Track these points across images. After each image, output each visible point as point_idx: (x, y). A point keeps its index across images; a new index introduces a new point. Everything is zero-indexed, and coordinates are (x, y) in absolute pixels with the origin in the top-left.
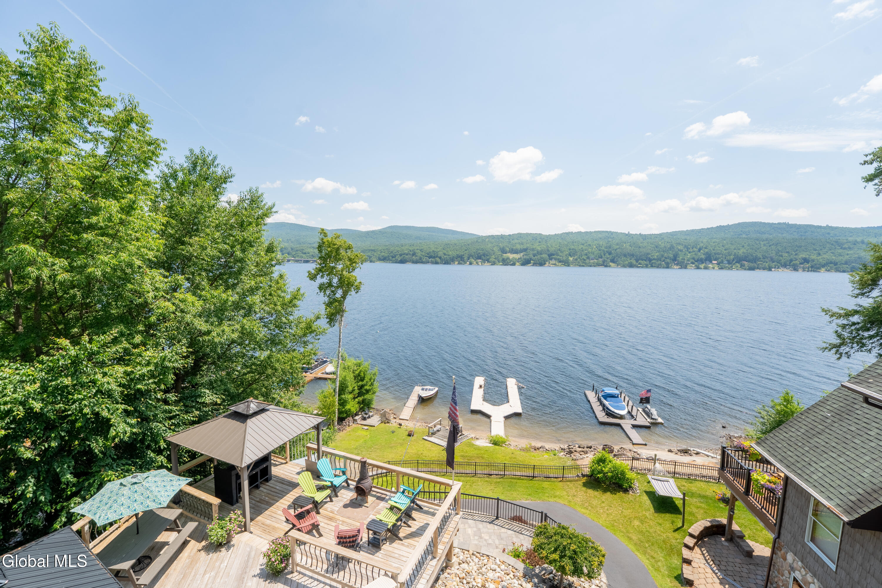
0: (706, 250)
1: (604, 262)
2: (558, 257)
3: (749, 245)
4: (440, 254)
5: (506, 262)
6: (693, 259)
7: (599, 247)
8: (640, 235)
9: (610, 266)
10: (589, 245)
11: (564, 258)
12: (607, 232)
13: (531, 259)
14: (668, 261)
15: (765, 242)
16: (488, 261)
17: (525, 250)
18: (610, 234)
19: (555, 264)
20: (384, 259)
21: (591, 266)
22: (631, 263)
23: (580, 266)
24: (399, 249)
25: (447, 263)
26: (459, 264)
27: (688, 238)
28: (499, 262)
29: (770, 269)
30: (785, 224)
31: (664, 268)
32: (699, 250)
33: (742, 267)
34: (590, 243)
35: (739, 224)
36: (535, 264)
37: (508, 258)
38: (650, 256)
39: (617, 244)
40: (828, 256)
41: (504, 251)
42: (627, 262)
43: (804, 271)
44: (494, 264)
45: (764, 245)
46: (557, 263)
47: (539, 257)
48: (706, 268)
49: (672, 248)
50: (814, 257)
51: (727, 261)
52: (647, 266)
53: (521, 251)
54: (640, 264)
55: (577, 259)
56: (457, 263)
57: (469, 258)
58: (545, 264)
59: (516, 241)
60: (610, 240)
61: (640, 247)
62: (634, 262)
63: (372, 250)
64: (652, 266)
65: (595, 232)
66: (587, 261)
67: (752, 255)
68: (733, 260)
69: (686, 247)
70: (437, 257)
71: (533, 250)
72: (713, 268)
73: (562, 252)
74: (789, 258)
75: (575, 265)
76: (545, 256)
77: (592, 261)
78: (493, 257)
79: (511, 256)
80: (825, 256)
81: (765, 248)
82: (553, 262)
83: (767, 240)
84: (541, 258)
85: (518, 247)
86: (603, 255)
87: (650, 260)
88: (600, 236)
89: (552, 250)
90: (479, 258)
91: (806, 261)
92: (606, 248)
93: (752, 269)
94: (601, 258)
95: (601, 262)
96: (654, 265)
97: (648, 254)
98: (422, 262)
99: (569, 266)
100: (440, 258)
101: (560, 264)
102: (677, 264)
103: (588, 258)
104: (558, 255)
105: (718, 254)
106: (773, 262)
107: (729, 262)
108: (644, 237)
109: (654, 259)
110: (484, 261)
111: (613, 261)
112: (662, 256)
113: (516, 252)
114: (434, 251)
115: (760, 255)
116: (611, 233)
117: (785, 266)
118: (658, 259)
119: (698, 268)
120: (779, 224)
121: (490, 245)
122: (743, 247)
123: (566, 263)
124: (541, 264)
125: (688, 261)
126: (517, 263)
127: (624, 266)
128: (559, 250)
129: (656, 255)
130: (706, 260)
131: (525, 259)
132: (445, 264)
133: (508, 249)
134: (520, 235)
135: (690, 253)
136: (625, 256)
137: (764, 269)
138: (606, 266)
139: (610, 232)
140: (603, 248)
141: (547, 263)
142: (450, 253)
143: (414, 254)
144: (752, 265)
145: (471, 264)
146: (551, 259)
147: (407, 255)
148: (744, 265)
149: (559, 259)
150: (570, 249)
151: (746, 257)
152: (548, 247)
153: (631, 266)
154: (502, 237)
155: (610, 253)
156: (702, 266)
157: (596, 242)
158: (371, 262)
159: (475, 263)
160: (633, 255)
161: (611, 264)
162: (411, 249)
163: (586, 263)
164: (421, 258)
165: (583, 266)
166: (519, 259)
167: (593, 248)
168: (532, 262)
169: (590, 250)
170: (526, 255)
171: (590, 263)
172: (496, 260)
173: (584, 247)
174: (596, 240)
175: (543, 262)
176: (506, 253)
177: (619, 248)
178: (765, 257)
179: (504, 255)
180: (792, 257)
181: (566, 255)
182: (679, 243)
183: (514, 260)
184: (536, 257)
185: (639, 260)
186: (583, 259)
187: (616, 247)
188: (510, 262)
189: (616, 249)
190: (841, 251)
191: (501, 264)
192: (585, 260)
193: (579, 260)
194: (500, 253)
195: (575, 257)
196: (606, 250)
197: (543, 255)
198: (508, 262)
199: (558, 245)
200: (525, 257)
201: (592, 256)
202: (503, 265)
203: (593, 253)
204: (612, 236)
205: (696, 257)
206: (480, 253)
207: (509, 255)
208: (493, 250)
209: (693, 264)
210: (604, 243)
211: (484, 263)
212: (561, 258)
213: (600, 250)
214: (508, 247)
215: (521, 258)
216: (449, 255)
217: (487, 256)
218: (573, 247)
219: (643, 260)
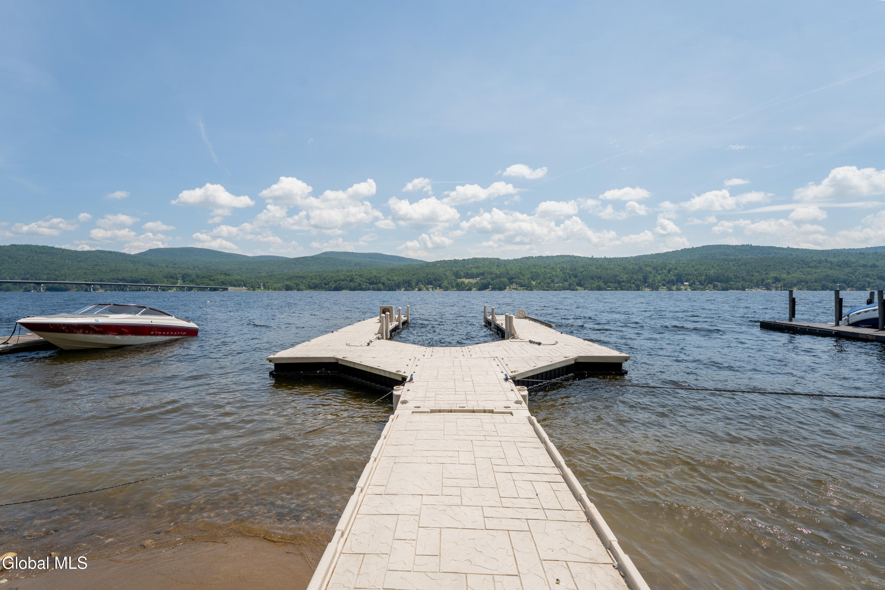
0: (676, 272)
1: (570, 285)
2: (520, 281)
3: (718, 265)
4: (384, 279)
5: (460, 287)
6: (664, 280)
7: (563, 269)
8: (605, 258)
9: (577, 290)
10: (553, 268)
11: (526, 282)
12: (569, 256)
13: (489, 284)
14: (638, 282)
15: (734, 262)
16: (441, 287)
17: (482, 274)
18: (573, 258)
19: (516, 289)
20: (315, 287)
21: (556, 290)
22: (600, 286)
23: (544, 290)
24: (333, 275)
25: (391, 289)
26: (405, 290)
27: (655, 261)
28: (452, 287)
29: (743, 289)
30: (748, 245)
31: (634, 290)
32: (669, 271)
33: (715, 288)
34: (553, 266)
35: (703, 247)
37: (464, 283)
38: (618, 278)
39: (583, 267)
40: (797, 275)
41: (457, 275)
42: (595, 285)
43: (777, 289)
44: (447, 289)
45: (734, 265)
46: (519, 288)
47: (498, 280)
48: (678, 289)
49: (640, 270)
50: (784, 276)
51: (699, 282)
52: (616, 289)
53: (477, 276)
54: (608, 287)
55: (540, 283)
56: (403, 289)
57: (417, 284)
58: (505, 288)
59: (471, 265)
60: (574, 263)
61: (607, 269)
62: (602, 285)
63: (301, 277)
64: (622, 289)
65: (557, 256)
66: (552, 285)
67: (723, 275)
68: (705, 281)
69: (654, 268)
70: (380, 282)
71: (491, 273)
72: (686, 290)
73: (523, 275)
74: (760, 278)
75: (539, 290)
76: (505, 280)
77: (556, 285)
78: (446, 282)
79: (466, 281)
80: (794, 275)
81: (735, 268)
82: (514, 286)
83: (735, 260)
84: (501, 281)
85: (474, 271)
86: (568, 278)
87: (619, 283)
88: (562, 260)
89: (512, 273)
90: (430, 283)
91: (777, 280)
92: (571, 270)
93: (725, 289)
94: (567, 281)
95: (567, 286)
96: (623, 287)
97: (616, 276)
98: (361, 289)
99: (532, 290)
100: (383, 284)
101: (522, 288)
102: (648, 287)
103: (553, 281)
104: (519, 279)
105: (689, 274)
106: (746, 282)
107: (701, 283)
108: (610, 260)
109: (623, 281)
111: (579, 284)
112: (632, 278)
113: (472, 276)
114: (375, 276)
115: (731, 275)
117: (757, 286)
118: (628, 282)
119: (670, 289)
120: (742, 246)
121: (441, 270)
122: (713, 267)
123: (529, 288)
124: (501, 288)
125: (659, 282)
126: (474, 289)
127: (592, 289)
128: (520, 273)
129: (625, 277)
130: (677, 282)
131: (482, 283)
132: (389, 290)
133: (462, 274)
134: (475, 260)
135: (659, 274)
136: (592, 278)
137: (738, 289)
138: (573, 290)
139: (573, 256)
140: (568, 271)
141: (507, 287)
142: (396, 278)
143: (352, 280)
144: (724, 285)
145: (420, 290)
146: (512, 283)
147: (343, 281)
148: (717, 286)
149: (520, 283)
150: (532, 273)
151: (717, 277)
152: (507, 270)
153: (599, 289)
154: (456, 262)
155: (576, 276)
156: (674, 288)
157: (559, 265)
158: (298, 290)
159: (425, 289)
160: (600, 278)
161: (577, 287)
162: (348, 274)
163: (550, 287)
164: (360, 285)
165: (548, 290)
166: (475, 284)
167: (556, 272)
168: (490, 286)
169: (554, 273)
170: (484, 279)
171: (554, 286)
172: (449, 286)
173: (547, 271)
174: (559, 264)
175: (503, 287)
176: (460, 278)
177: (585, 270)
178: (736, 277)
179: (459, 280)
180: (763, 276)
181: (528, 279)
182: (647, 265)
183: (470, 285)
184: (494, 281)
185: (607, 283)
186: (547, 282)
187: (581, 270)
188: (465, 287)
189: (582, 272)
190: (809, 269)
191: (455, 289)
192: (549, 284)
193: (542, 283)
194: (454, 278)
195: (539, 281)
196: (571, 273)
197: (502, 279)
198: (462, 287)
199: (518, 269)
200: (482, 281)
201: (556, 280)
202: (457, 290)
203: (557, 276)
204: (575, 260)
205: (667, 279)
206: (430, 278)
207: (464, 280)
208: (445, 275)
209: (664, 285)
210: (568, 266)
211: (436, 288)
212: (523, 281)
213: (564, 273)
214: (462, 271)
215: (478, 282)
216: (393, 281)
217: (439, 281)
218: (535, 270)
219: (611, 283)
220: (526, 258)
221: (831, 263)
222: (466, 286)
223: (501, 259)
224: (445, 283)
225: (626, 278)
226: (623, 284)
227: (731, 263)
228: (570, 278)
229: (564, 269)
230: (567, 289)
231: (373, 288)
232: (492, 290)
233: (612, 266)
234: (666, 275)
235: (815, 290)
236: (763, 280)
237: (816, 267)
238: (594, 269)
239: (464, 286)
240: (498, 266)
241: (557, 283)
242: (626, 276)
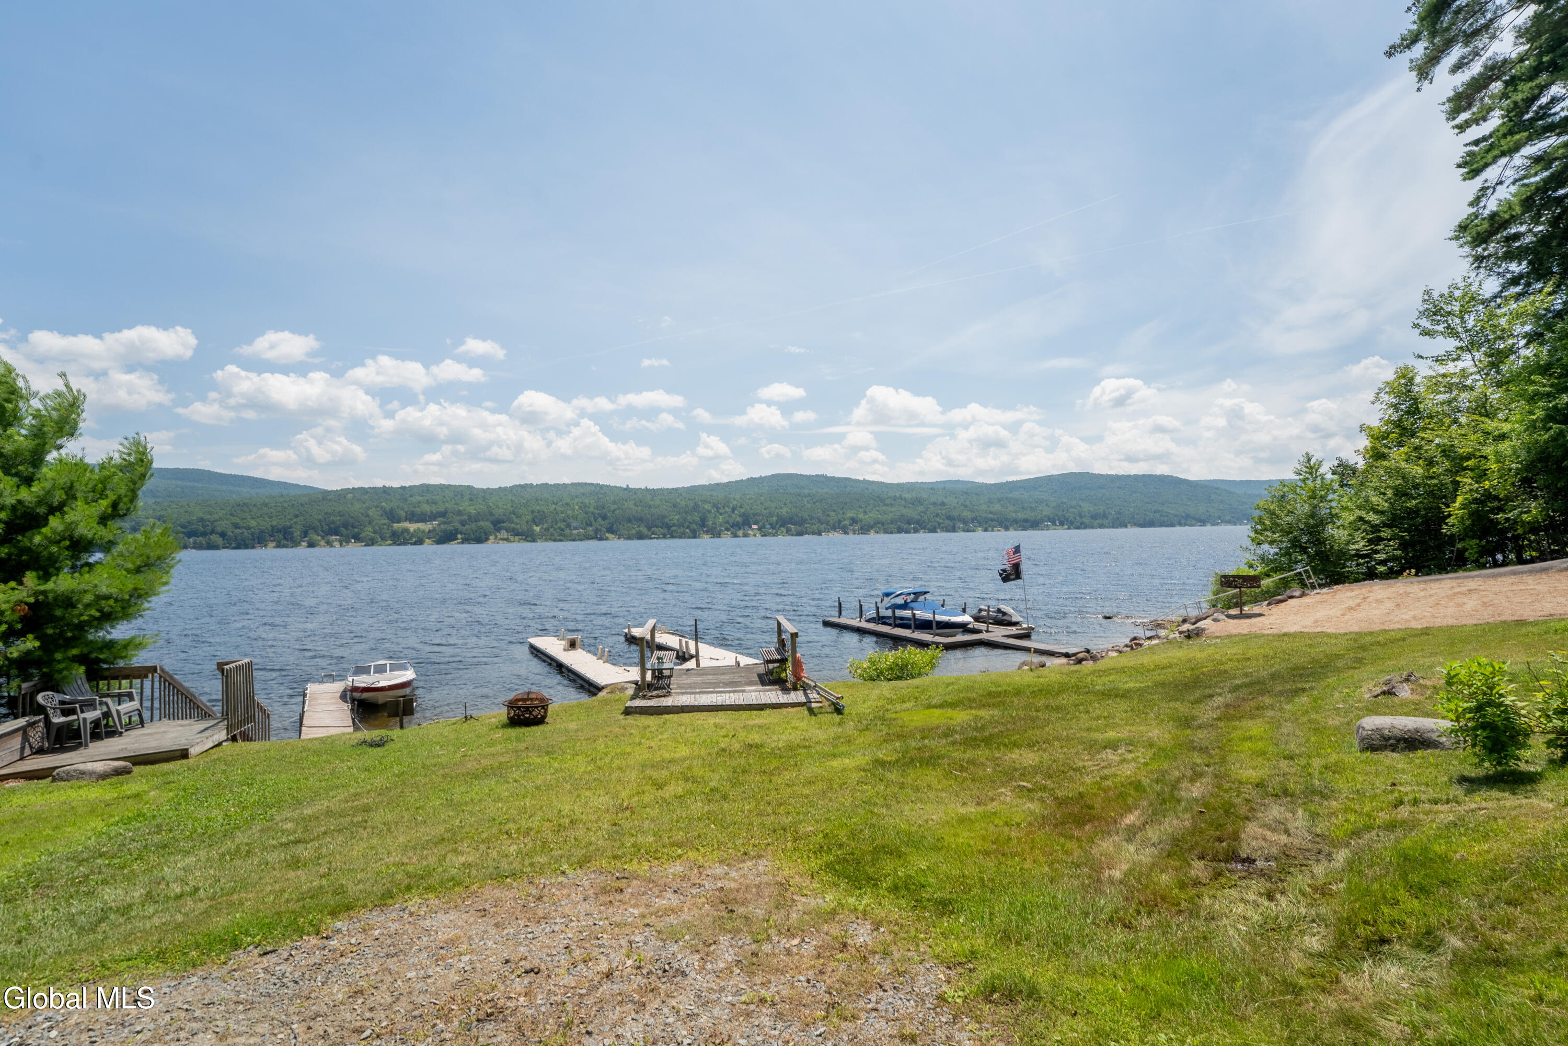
0: (742, 510)
1: (597, 531)
2: (513, 525)
3: (791, 502)
4: (223, 525)
5: (399, 539)
6: (728, 522)
7: (583, 507)
8: (647, 490)
9: (607, 539)
10: (567, 504)
11: (525, 527)
12: (592, 484)
13: (457, 531)
14: (694, 526)
15: (808, 498)
16: (357, 538)
17: (443, 514)
18: (598, 490)
19: (507, 540)
21: (574, 540)
22: (641, 532)
23: (555, 540)
25: (241, 544)
26: (278, 546)
27: (715, 494)
28: (383, 539)
29: (820, 533)
30: (822, 476)
31: (689, 538)
32: (733, 510)
33: (789, 532)
34: (568, 501)
35: (773, 475)
36: (465, 541)
37: (406, 530)
38: (667, 520)
39: (615, 503)
40: (873, 515)
41: (393, 517)
42: (634, 532)
43: (854, 533)
44: (371, 542)
45: (808, 502)
46: (512, 538)
47: (473, 526)
48: (746, 535)
49: (696, 507)
50: (861, 516)
51: (770, 524)
52: (664, 537)
53: (433, 517)
54: (653, 533)
55: (547, 529)
56: (274, 544)
57: (305, 534)
58: (487, 539)
59: (419, 498)
60: (600, 496)
61: (650, 507)
62: (644, 530)
64: (672, 537)
65: (572, 484)
66: (567, 531)
67: (797, 515)
68: (777, 524)
69: (715, 506)
70: (212, 532)
71: (460, 513)
72: (755, 535)
73: (518, 517)
74: (836, 518)
75: (546, 540)
76: (487, 524)
77: (575, 532)
78: (369, 529)
79: (413, 527)
80: (871, 515)
81: (809, 505)
82: (504, 534)
83: (809, 495)
84: (478, 527)
85: (427, 508)
86: (592, 519)
87: (668, 527)
88: (582, 490)
89: (498, 512)
90: (334, 532)
91: (854, 521)
92: (597, 508)
93: (800, 534)
94: (591, 525)
95: (591, 533)
96: (674, 534)
97: (664, 517)
99: (534, 541)
100: (223, 535)
101: (517, 538)
102: (707, 532)
103: (568, 526)
104: (511, 522)
105: (757, 514)
106: (822, 524)
107: (773, 527)
108: (654, 493)
109: (674, 525)
110: (345, 540)
111: (611, 530)
112: (685, 520)
113: (422, 518)
114: (201, 520)
115: (806, 516)
116: (602, 487)
117: (834, 528)
118: (681, 525)
119: (735, 536)
120: (817, 476)
121: (356, 505)
122: (785, 504)
123: (529, 537)
124: (480, 539)
125: (721, 525)
126: (427, 541)
127: (629, 538)
128: (514, 513)
129: (675, 518)
130: (744, 524)
131: (444, 531)
132: (237, 548)
133: (403, 514)
134: (426, 488)
135: (721, 514)
136: (629, 521)
137: (813, 533)
138: (601, 539)
139: (598, 485)
140: (592, 509)
141: (491, 537)
142: (253, 523)
144: (799, 528)
145: (311, 545)
146: (499, 530)
148: (790, 530)
149: (513, 530)
150: (533, 512)
151: (791, 518)
152: (489, 507)
153: (641, 537)
154: (386, 490)
155: (604, 518)
156: (740, 533)
157: (577, 500)
159: (323, 543)
160: (641, 520)
161: (607, 535)
163: (564, 536)
165: (561, 540)
166: (430, 531)
167: (573, 510)
168: (459, 536)
169: (570, 512)
170: (445, 523)
171: (571, 534)
172: (377, 536)
173: (558, 509)
174: (577, 497)
175: (483, 537)
176: (399, 522)
177: (619, 508)
178: (811, 518)
179: (396, 525)
180: (840, 516)
181: (527, 522)
182: (705, 501)
183: (420, 534)
184: (467, 527)
185: (652, 527)
186: (559, 528)
187: (613, 507)
188: (411, 539)
189: (614, 511)
190: (884, 508)
191: (389, 542)
192: (563, 530)
193: (551, 530)
194: (386, 521)
195: (545, 526)
196: (597, 512)
197: (482, 523)
198: (404, 539)
199: (509, 505)
200: (443, 527)
201: (574, 524)
202: (395, 543)
203: (575, 518)
204: (602, 491)
205: (731, 521)
206: (333, 522)
207: (406, 525)
208: (368, 516)
209: (727, 530)
210: (592, 501)
211: (348, 542)
212: (518, 526)
213: (586, 513)
214: (402, 509)
215: (434, 529)
216: (248, 528)
217: (353, 527)
218: (538, 508)
219: (657, 527)
220: (520, 486)
221: (905, 499)
222: (412, 536)
223: (476, 486)
224: (368, 532)
225: (678, 520)
226: (674, 528)
227: (805, 500)
228: (595, 520)
229: (585, 506)
230: (592, 538)
231: (195, 543)
232: (462, 543)
233: (657, 502)
234: (729, 516)
235: (891, 533)
236: (840, 522)
237: (892, 505)
238: (632, 506)
239: (408, 537)
240: (471, 500)
241: (576, 529)
242: (677, 517)
